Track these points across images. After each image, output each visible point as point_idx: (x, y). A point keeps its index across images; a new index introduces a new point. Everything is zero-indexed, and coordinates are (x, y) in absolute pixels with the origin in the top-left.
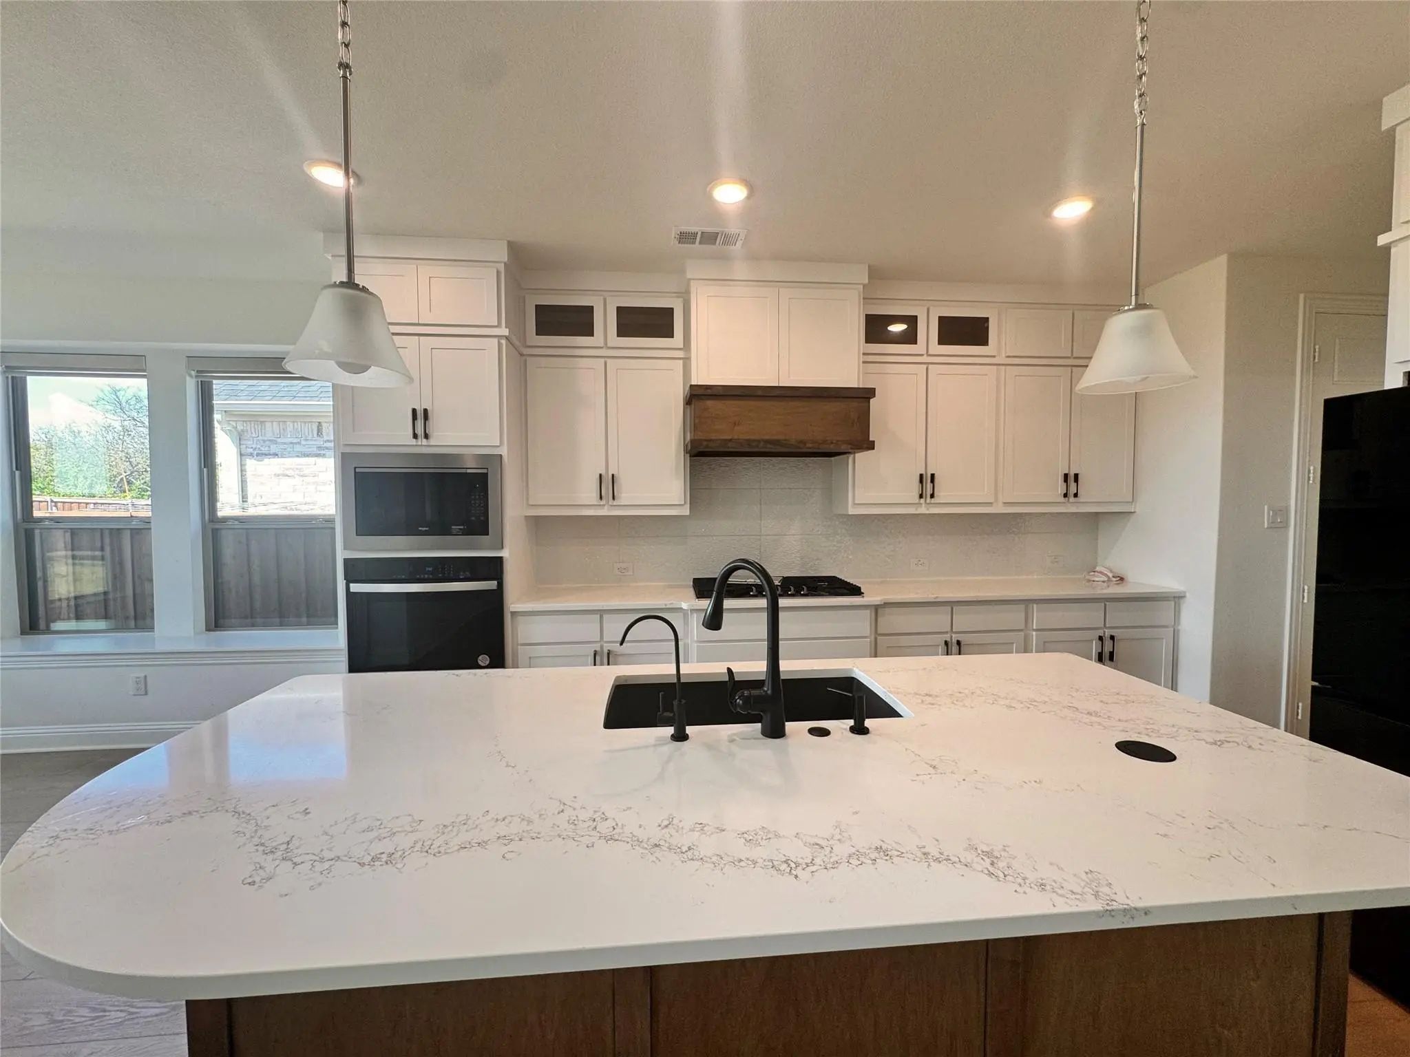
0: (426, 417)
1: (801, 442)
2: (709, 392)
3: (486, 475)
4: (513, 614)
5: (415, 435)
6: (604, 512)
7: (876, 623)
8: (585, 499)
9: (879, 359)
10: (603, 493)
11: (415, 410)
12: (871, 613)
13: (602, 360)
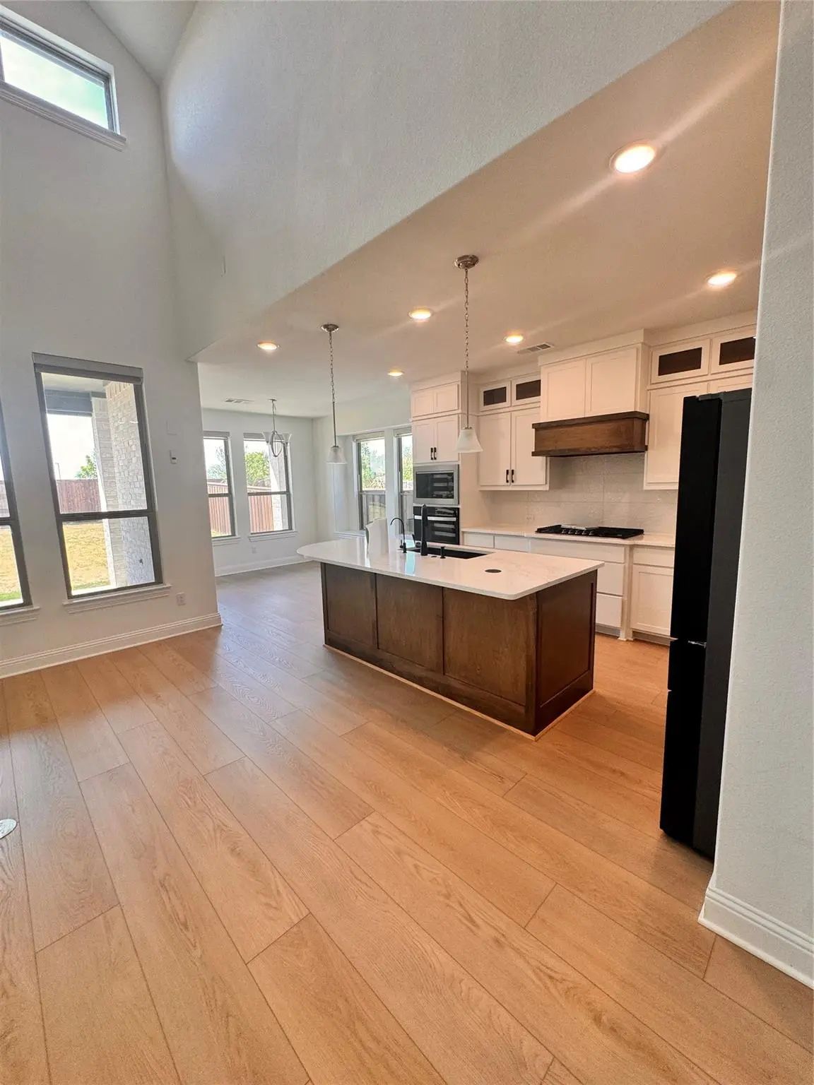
0: (435, 451)
2: (540, 426)
3: (453, 473)
4: (463, 532)
5: (432, 459)
6: (510, 489)
7: (631, 556)
8: (501, 483)
9: (668, 384)
10: (508, 479)
11: (432, 449)
12: (625, 549)
13: (509, 413)
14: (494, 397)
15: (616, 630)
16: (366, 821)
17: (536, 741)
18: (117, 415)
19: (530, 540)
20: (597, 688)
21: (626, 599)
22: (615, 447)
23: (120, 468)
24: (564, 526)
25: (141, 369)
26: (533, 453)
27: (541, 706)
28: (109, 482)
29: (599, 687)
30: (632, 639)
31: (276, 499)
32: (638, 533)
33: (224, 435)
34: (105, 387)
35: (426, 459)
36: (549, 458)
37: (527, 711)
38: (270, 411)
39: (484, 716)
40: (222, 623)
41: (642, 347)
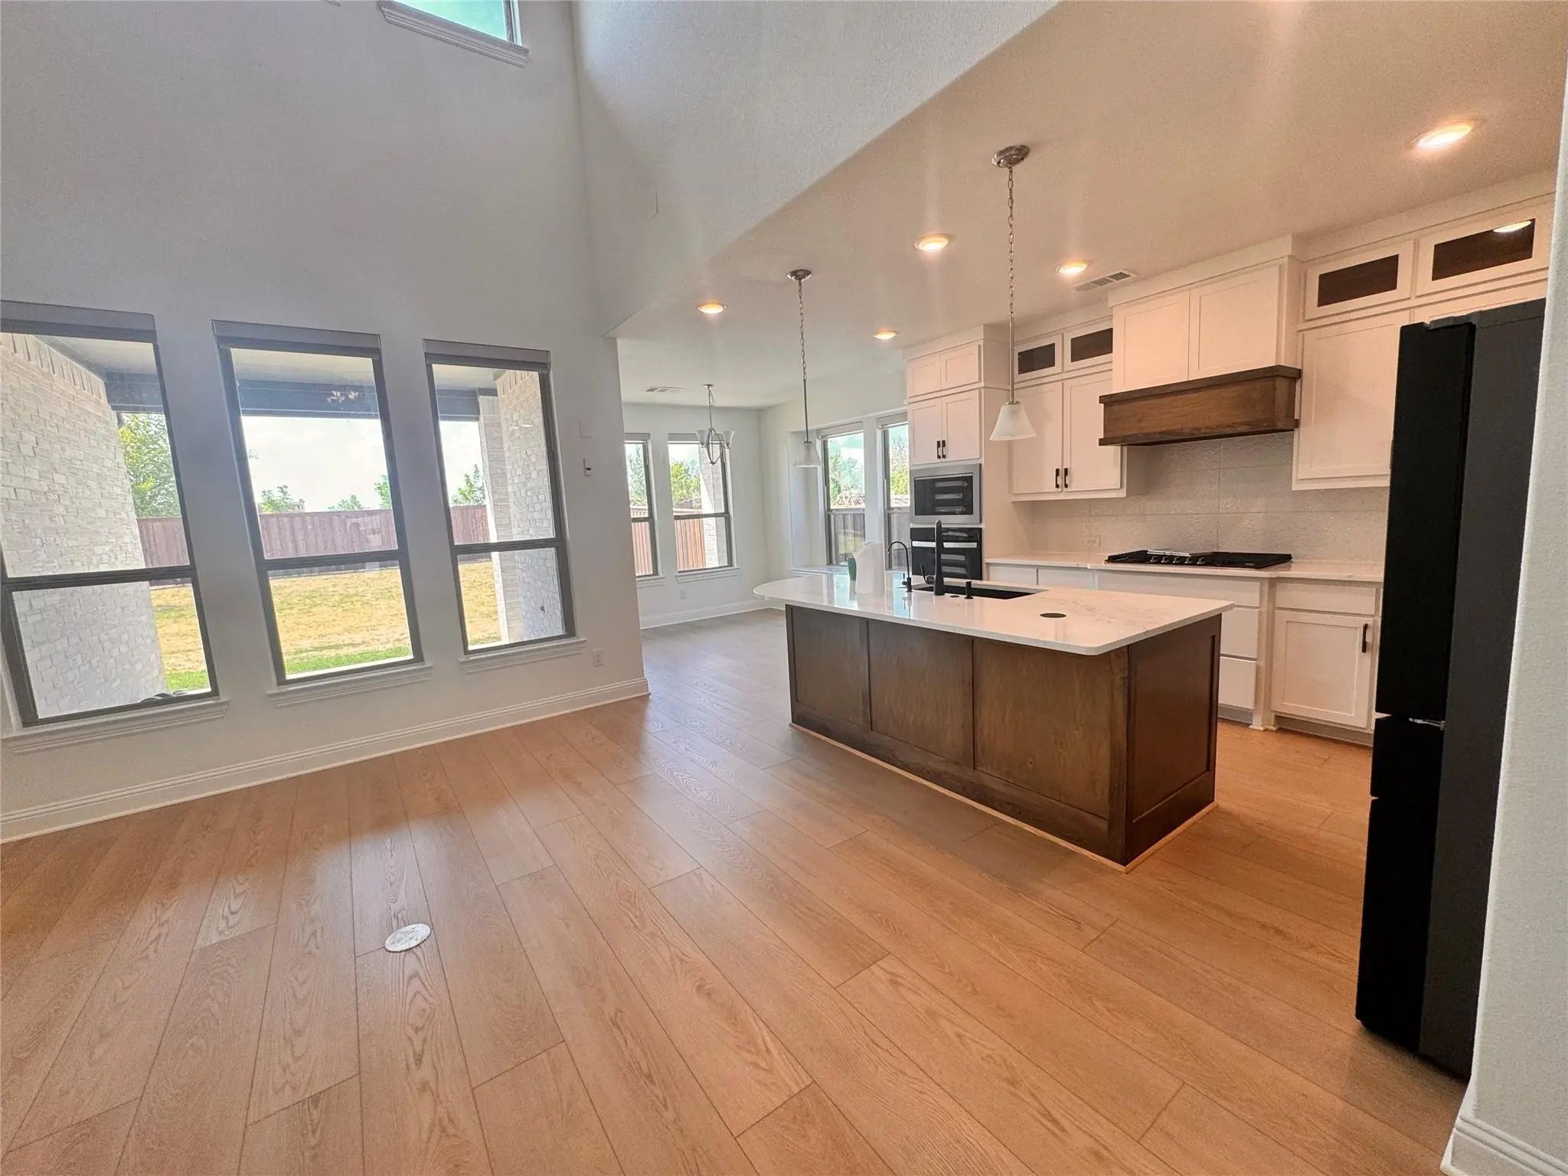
0: (944, 445)
1: (1195, 429)
2: (1113, 399)
3: (972, 477)
4: (988, 564)
5: (939, 457)
6: (1062, 497)
7: (1272, 597)
8: (1047, 489)
9: (1337, 319)
10: (1059, 483)
11: (939, 442)
12: (1262, 585)
13: (1061, 383)
14: (1037, 359)
15: (1248, 714)
16: (878, 966)
17: (1127, 873)
18: (512, 417)
19: (1096, 576)
20: (1221, 799)
21: (1262, 664)
22: (1243, 424)
23: (515, 486)
24: (1151, 551)
25: (548, 351)
26: (1100, 440)
27: (1134, 821)
28: (500, 506)
29: (1222, 799)
30: (1274, 729)
31: (710, 524)
32: (1285, 559)
33: (644, 437)
34: (497, 382)
35: (929, 459)
36: (1125, 449)
37: (1110, 826)
38: (705, 402)
39: (1040, 831)
40: (650, 691)
41: (1289, 263)
